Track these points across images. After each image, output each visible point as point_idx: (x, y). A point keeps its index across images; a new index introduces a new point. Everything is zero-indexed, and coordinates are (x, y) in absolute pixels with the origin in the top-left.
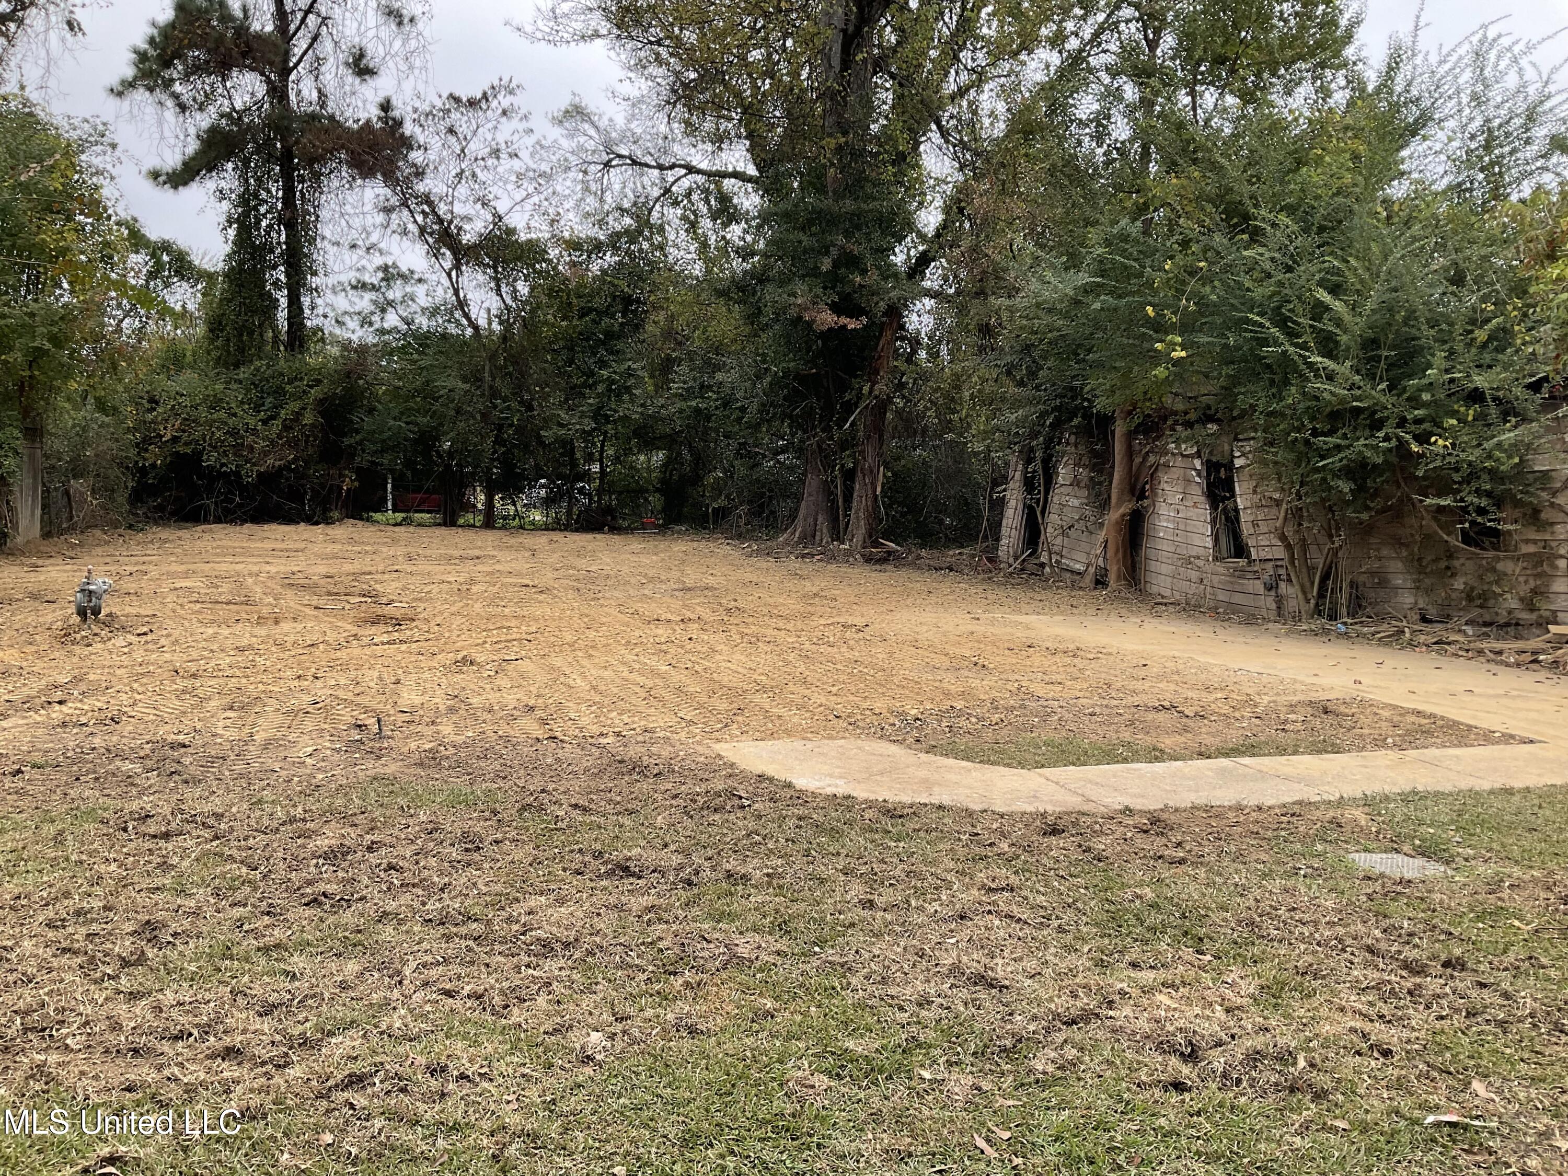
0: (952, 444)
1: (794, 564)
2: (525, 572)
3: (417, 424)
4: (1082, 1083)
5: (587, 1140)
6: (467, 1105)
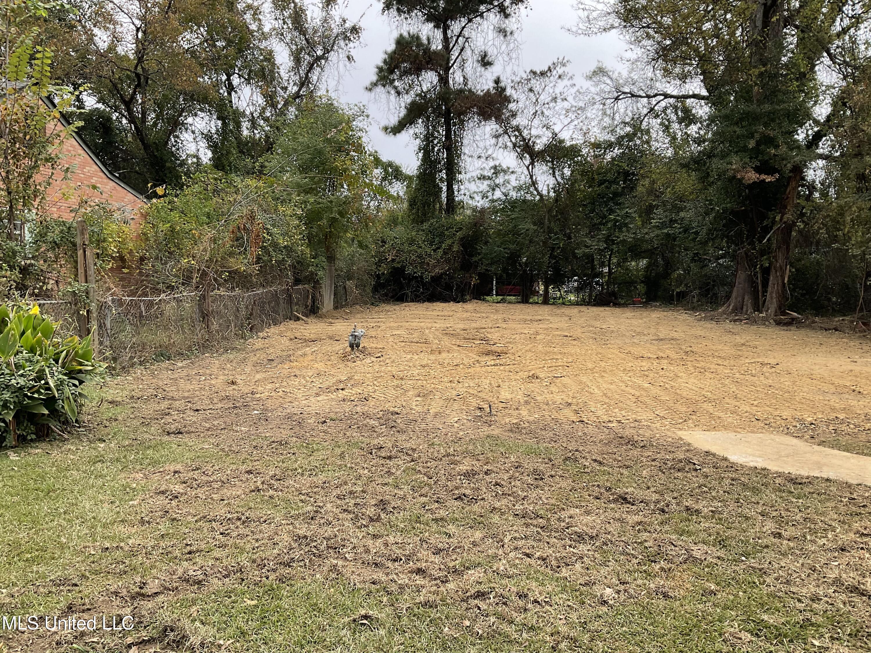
0: (838, 250)
2: (565, 328)
3: (510, 249)
5: (604, 648)
6: (538, 617)
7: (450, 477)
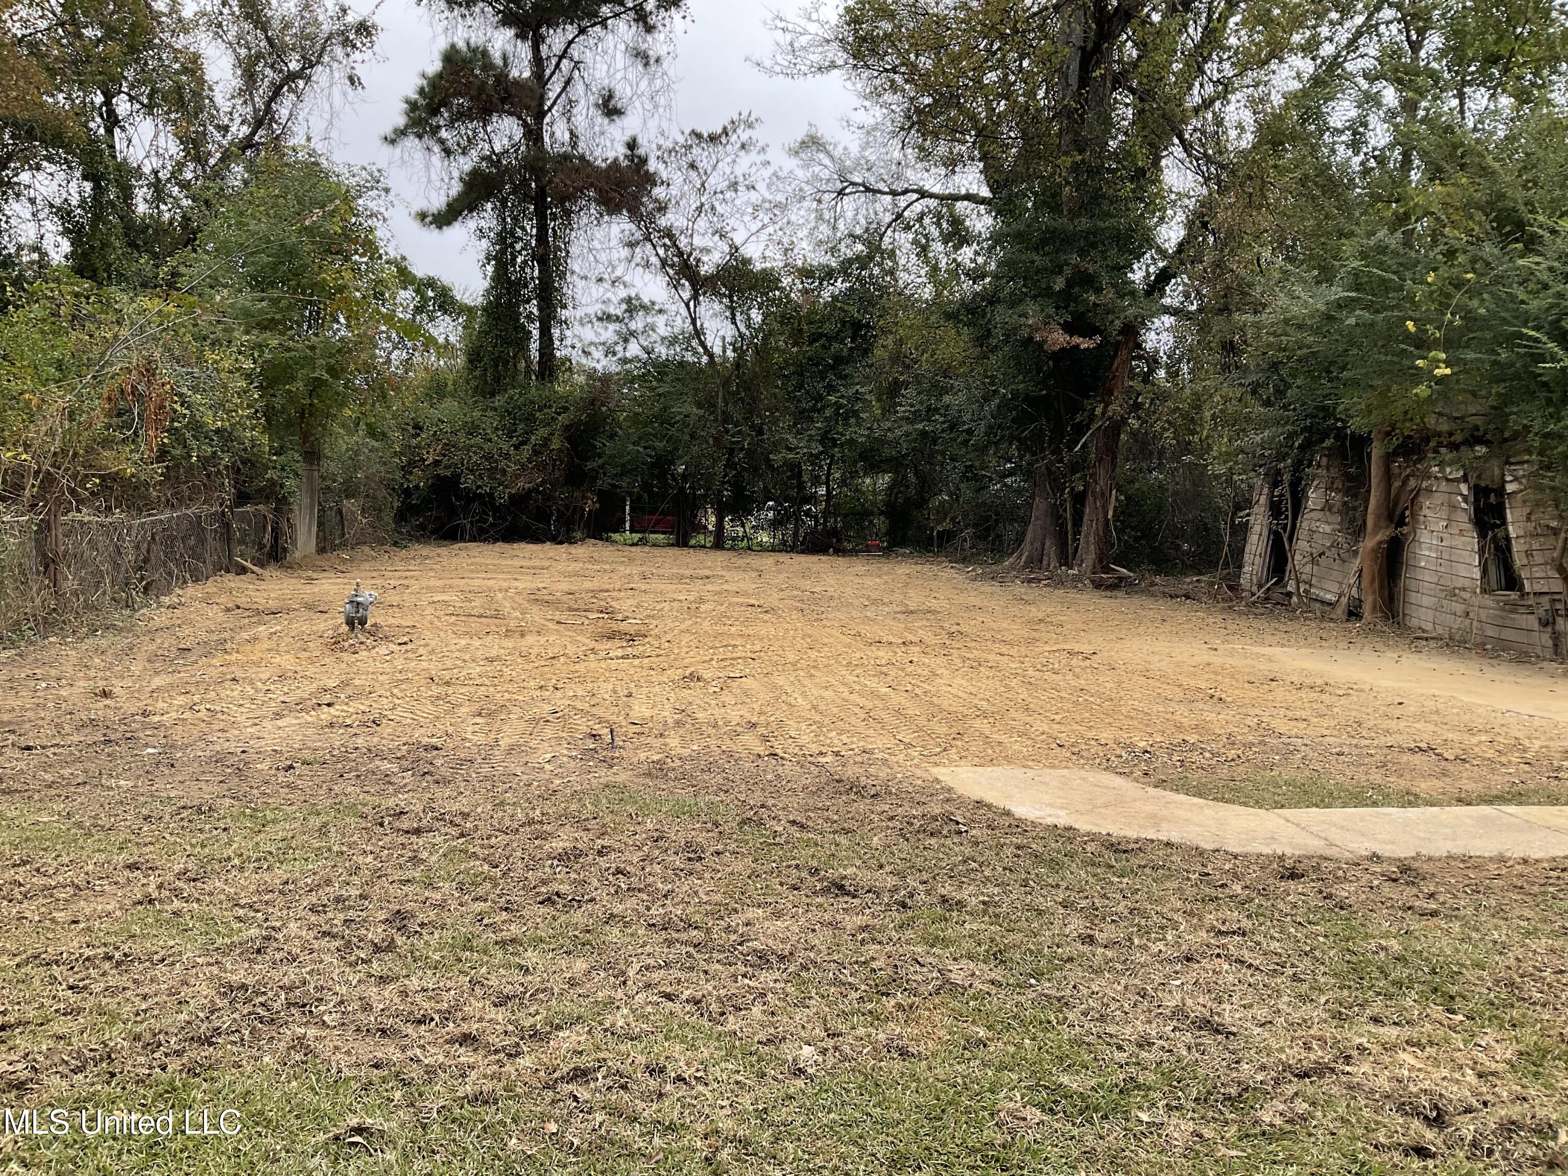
0: (1191, 466)
1: (1019, 588)
2: (751, 592)
3: (655, 449)
4: (1313, 1139)
5: (796, 1152)
6: (683, 1107)
7: (533, 863)
